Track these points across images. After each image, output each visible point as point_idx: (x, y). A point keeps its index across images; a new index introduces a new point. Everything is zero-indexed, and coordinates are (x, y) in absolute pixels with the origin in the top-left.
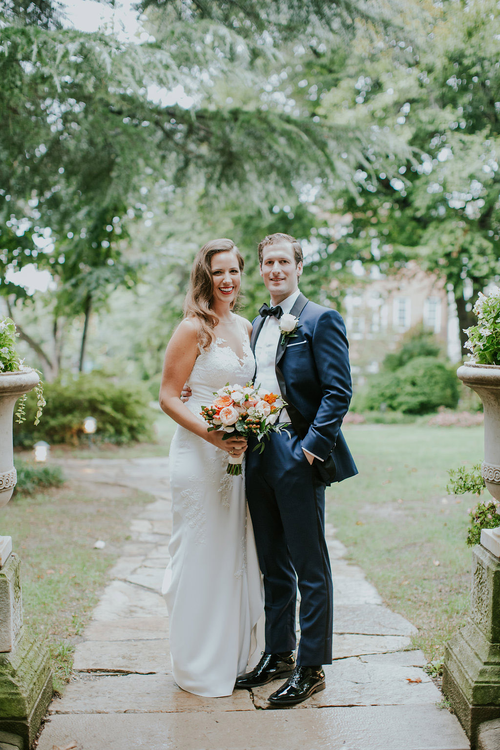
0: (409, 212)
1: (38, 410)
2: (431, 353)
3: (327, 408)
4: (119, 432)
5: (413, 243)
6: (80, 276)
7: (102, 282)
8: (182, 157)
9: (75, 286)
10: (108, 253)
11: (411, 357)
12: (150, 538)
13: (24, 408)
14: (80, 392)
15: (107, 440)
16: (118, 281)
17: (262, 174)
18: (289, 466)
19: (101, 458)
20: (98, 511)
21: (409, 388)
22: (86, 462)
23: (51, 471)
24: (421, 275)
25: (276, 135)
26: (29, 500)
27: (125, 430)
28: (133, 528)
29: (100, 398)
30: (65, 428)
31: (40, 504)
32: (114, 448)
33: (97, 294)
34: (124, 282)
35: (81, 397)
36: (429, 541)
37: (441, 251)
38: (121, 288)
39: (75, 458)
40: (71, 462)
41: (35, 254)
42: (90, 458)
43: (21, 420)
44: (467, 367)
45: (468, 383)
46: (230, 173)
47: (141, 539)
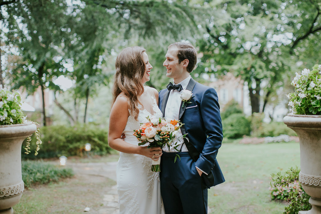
0: (228, 51)
1: (37, 146)
2: (239, 112)
3: (210, 144)
4: (101, 150)
5: (230, 64)
6: (83, 80)
7: (93, 82)
8: (127, 25)
9: (82, 84)
10: (96, 70)
11: (230, 114)
12: (113, 205)
13: (29, 145)
14: (84, 132)
15: (96, 154)
16: (101, 82)
17: (165, 32)
18: (187, 178)
19: (93, 162)
20: (89, 190)
21: (230, 128)
22: (86, 164)
23: (67, 170)
24: (233, 78)
25: (170, 13)
26: (56, 185)
27: (104, 149)
28: (105, 199)
29: (92, 135)
30: (76, 148)
31: (61, 187)
32: (99, 157)
33: (91, 88)
34: (103, 83)
35: (84, 134)
36: (251, 204)
37: (242, 67)
38: (102, 85)
39: (81, 162)
40: (79, 164)
41: (64, 71)
42: (88, 162)
43: (28, 152)
44: (290, 117)
45: (291, 126)
46: (149, 32)
47: (108, 205)
